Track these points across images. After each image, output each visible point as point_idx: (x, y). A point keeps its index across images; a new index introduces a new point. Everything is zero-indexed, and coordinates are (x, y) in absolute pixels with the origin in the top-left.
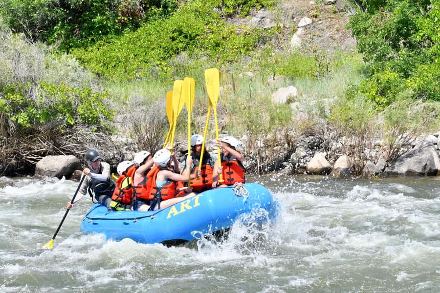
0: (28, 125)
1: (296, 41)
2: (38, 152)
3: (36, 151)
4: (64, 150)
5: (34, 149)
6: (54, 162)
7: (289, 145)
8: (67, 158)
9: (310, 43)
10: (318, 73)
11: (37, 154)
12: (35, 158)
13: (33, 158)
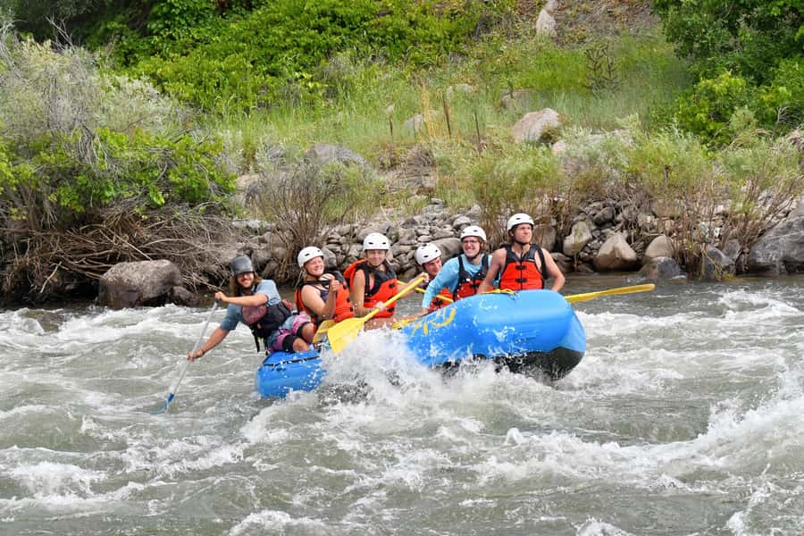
0: (80, 209)
1: (547, 23)
2: (99, 256)
3: (97, 254)
4: (146, 250)
5: (93, 252)
6: (133, 273)
7: (558, 219)
8: (156, 265)
9: (571, 25)
10: (594, 82)
11: (98, 260)
12: (95, 267)
13: (90, 266)
